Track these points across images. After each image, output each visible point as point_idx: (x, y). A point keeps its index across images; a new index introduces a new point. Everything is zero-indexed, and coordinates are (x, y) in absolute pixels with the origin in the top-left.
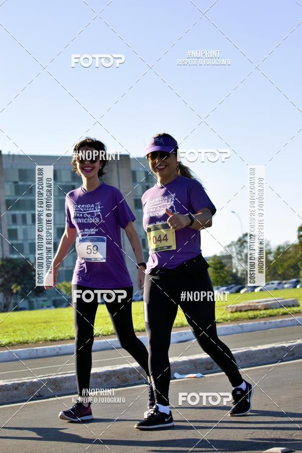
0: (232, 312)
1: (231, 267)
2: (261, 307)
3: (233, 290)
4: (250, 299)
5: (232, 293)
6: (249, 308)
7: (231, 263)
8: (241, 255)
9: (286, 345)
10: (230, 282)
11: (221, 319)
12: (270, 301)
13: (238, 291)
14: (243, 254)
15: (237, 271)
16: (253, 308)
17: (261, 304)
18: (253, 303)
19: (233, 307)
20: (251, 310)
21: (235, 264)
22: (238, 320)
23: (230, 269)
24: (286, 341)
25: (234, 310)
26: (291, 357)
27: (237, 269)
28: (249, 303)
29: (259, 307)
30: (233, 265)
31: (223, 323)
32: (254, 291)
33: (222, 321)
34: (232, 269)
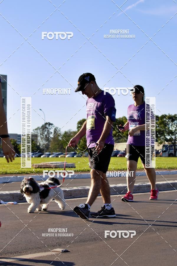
0: (36, 168)
1: (37, 141)
2: (53, 167)
3: (37, 155)
4: (47, 161)
5: (36, 157)
6: (46, 167)
7: (37, 139)
8: (43, 135)
9: (67, 190)
10: (35, 151)
11: (29, 171)
12: (58, 163)
13: (40, 156)
14: (44, 135)
15: (40, 145)
16: (48, 166)
17: (53, 164)
18: (48, 163)
19: (37, 165)
20: (47, 168)
21: (39, 140)
22: (39, 173)
23: (36, 143)
24: (68, 187)
25: (37, 167)
26: (70, 197)
27: (40, 143)
28: (46, 163)
29: (52, 166)
30: (38, 141)
31: (30, 174)
32: (49, 157)
33: (29, 172)
34: (37, 143)
